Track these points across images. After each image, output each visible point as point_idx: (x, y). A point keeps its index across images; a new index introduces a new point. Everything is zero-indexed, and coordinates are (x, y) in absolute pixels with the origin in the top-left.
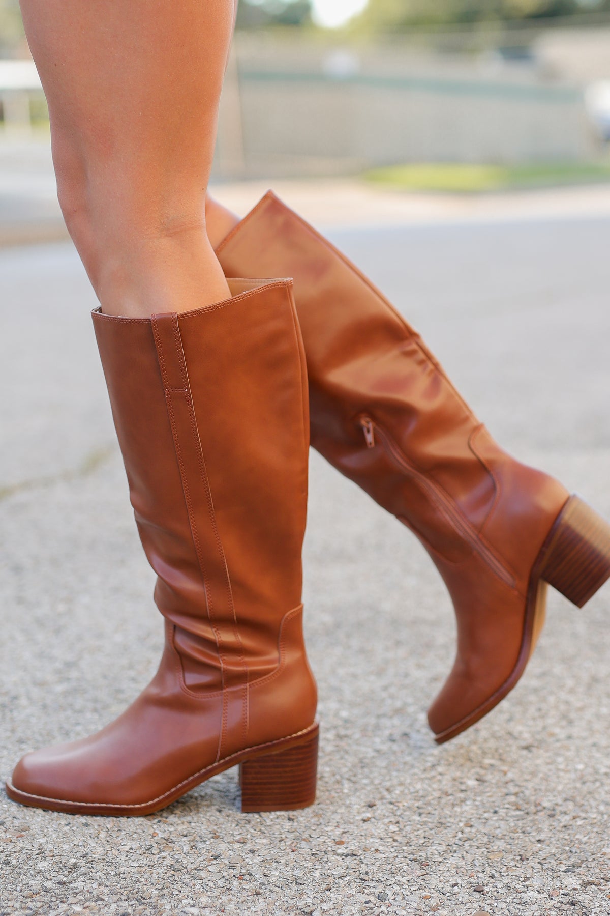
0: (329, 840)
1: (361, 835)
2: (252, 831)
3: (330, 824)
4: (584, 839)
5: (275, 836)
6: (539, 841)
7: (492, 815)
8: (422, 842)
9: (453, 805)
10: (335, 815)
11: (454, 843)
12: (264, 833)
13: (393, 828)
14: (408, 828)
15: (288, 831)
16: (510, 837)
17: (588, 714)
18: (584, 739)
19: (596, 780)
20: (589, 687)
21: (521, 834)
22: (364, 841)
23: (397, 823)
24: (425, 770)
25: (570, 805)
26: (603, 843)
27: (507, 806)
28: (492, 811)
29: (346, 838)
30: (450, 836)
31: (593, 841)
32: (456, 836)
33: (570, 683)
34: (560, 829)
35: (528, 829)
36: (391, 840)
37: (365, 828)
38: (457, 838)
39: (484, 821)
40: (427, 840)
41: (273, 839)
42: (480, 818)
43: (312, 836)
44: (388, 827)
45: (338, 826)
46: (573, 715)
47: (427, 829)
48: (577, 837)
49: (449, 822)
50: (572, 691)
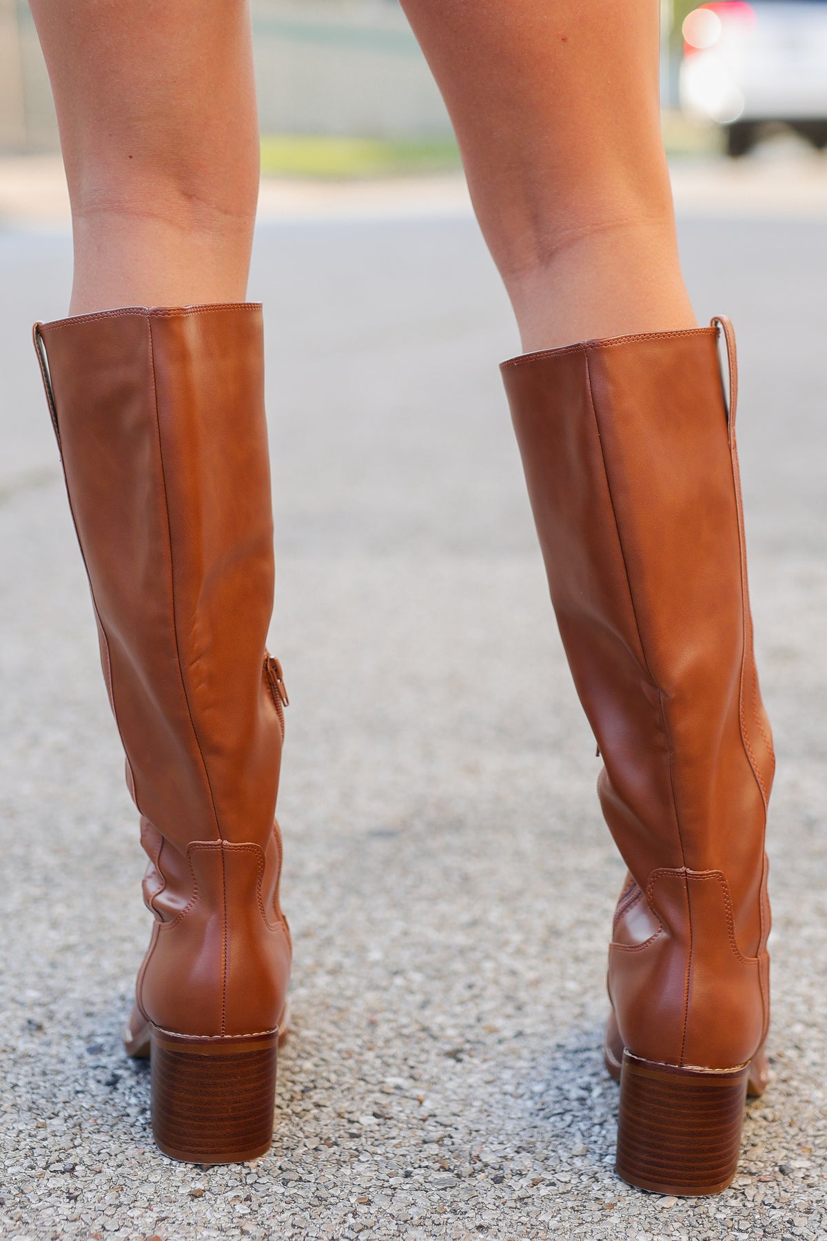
0: (136, 1234)
1: (189, 1224)
2: (7, 1221)
3: (137, 1204)
4: (553, 1223)
5: (46, 1229)
6: (480, 1228)
7: (402, 1180)
8: (290, 1234)
9: (339, 1163)
10: (146, 1186)
11: (342, 1235)
12: (27, 1223)
13: (241, 1209)
14: (265, 1208)
15: (67, 1220)
16: (433, 1222)
17: (547, 992)
18: (543, 1037)
19: (566, 1111)
20: (545, 944)
21: (449, 1215)
22: (193, 1234)
23: (248, 1199)
24: (292, 1100)
25: (525, 1160)
26: (584, 1228)
27: (426, 1163)
28: (401, 1172)
29: (163, 1229)
30: (334, 1222)
31: (567, 1225)
32: (345, 1222)
33: (516, 938)
34: (513, 1205)
35: (462, 1205)
36: (237, 1232)
37: (194, 1210)
38: (346, 1225)
39: (390, 1192)
40: (297, 1231)
41: (42, 1235)
42: (382, 1187)
43: (107, 1228)
44: (233, 1208)
45: (149, 1208)
46: (523, 995)
47: (298, 1209)
48: (541, 1218)
49: (333, 1196)
50: (519, 952)
